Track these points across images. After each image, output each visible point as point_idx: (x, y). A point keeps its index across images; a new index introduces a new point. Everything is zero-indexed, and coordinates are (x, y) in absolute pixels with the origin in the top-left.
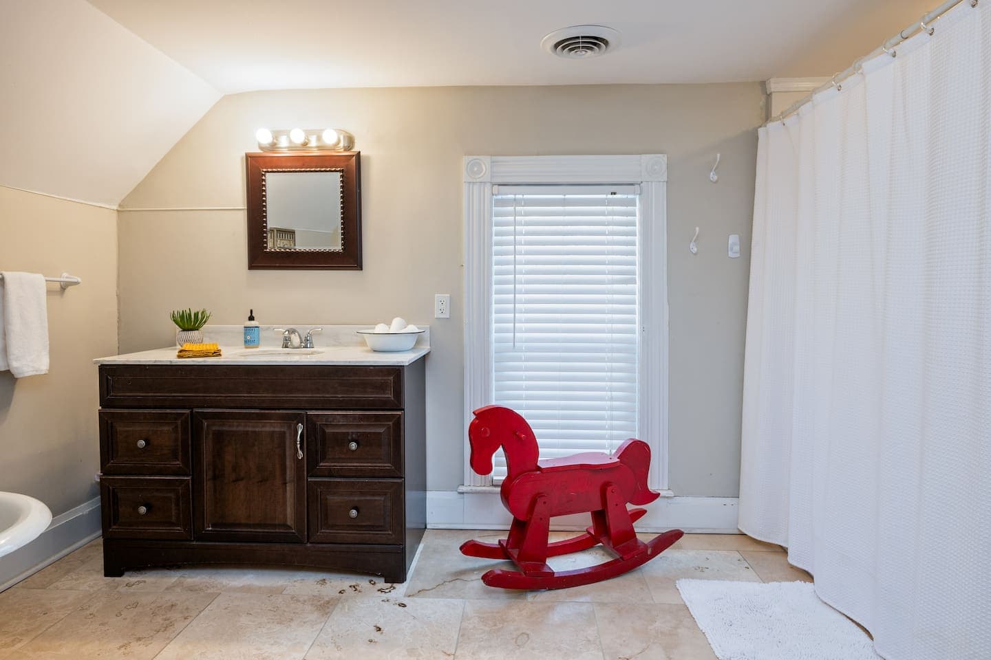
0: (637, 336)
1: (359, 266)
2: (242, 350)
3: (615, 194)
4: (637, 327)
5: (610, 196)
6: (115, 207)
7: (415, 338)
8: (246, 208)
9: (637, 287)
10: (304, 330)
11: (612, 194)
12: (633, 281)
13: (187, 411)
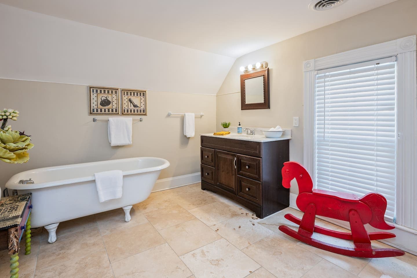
0: (395, 139)
1: (269, 107)
2: (237, 134)
3: (378, 64)
4: (395, 133)
5: (376, 66)
6: (216, 95)
7: (281, 133)
8: (240, 91)
9: (395, 111)
10: (252, 129)
11: (377, 64)
12: (393, 109)
13: (214, 150)
